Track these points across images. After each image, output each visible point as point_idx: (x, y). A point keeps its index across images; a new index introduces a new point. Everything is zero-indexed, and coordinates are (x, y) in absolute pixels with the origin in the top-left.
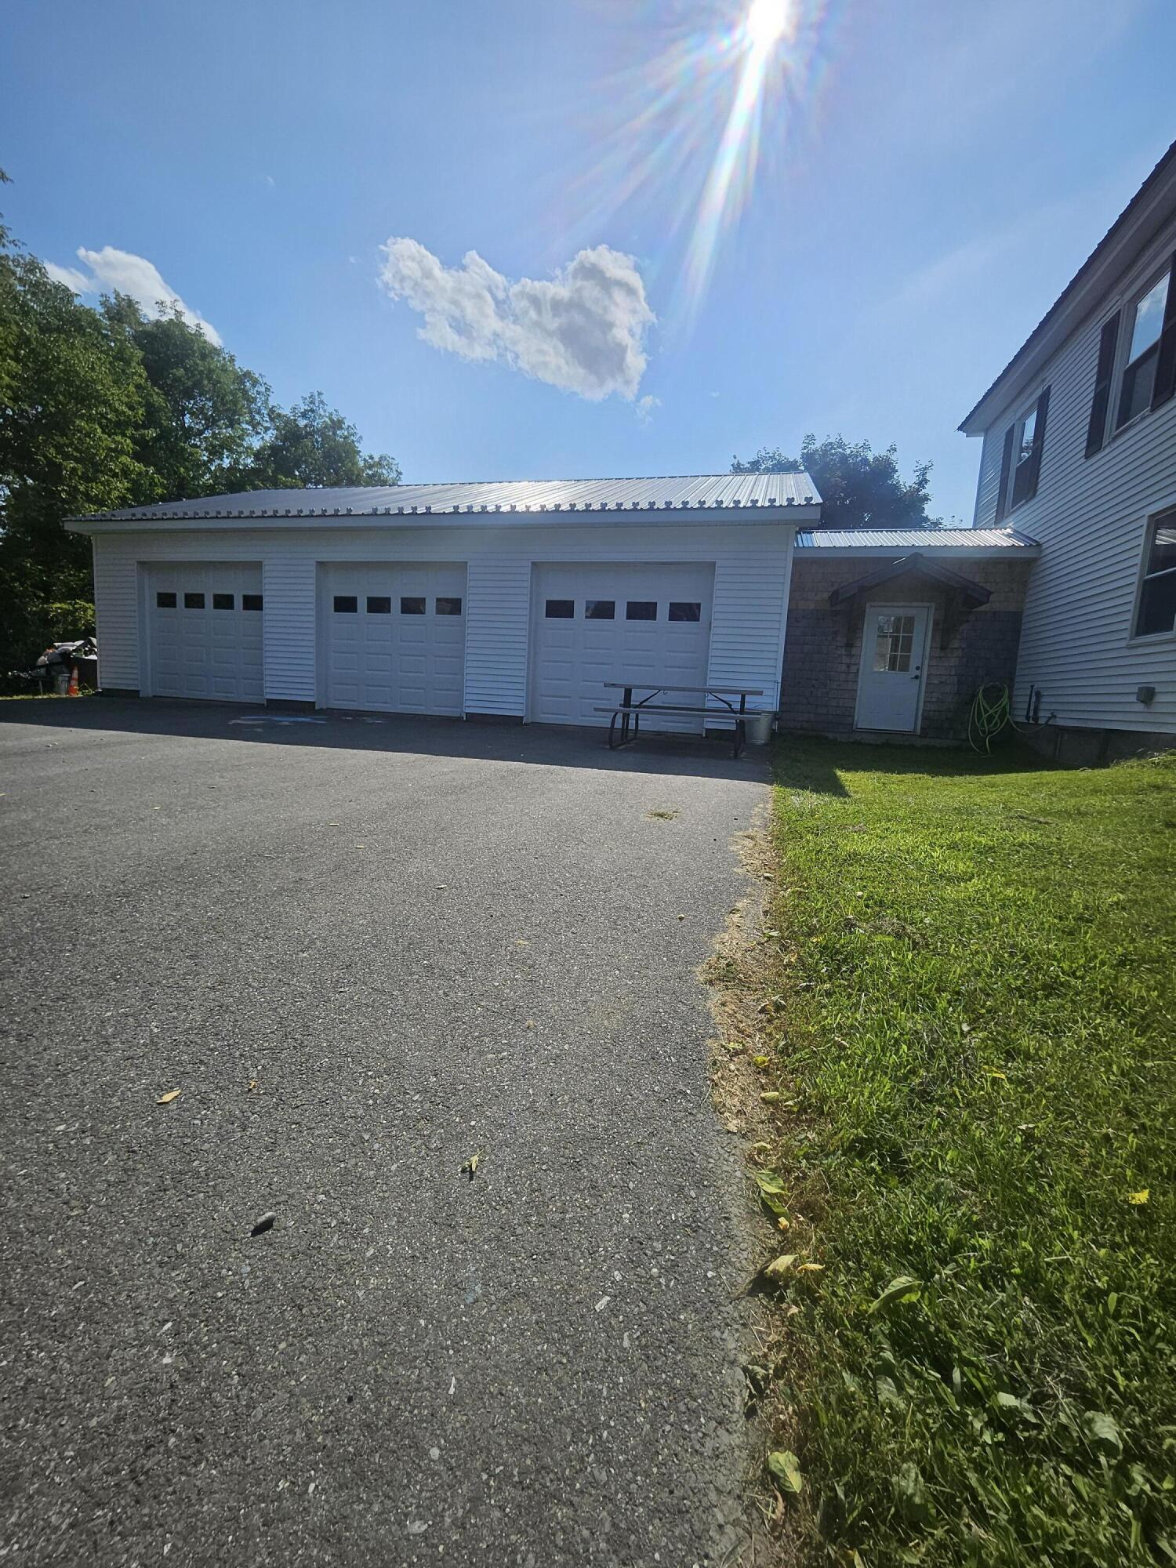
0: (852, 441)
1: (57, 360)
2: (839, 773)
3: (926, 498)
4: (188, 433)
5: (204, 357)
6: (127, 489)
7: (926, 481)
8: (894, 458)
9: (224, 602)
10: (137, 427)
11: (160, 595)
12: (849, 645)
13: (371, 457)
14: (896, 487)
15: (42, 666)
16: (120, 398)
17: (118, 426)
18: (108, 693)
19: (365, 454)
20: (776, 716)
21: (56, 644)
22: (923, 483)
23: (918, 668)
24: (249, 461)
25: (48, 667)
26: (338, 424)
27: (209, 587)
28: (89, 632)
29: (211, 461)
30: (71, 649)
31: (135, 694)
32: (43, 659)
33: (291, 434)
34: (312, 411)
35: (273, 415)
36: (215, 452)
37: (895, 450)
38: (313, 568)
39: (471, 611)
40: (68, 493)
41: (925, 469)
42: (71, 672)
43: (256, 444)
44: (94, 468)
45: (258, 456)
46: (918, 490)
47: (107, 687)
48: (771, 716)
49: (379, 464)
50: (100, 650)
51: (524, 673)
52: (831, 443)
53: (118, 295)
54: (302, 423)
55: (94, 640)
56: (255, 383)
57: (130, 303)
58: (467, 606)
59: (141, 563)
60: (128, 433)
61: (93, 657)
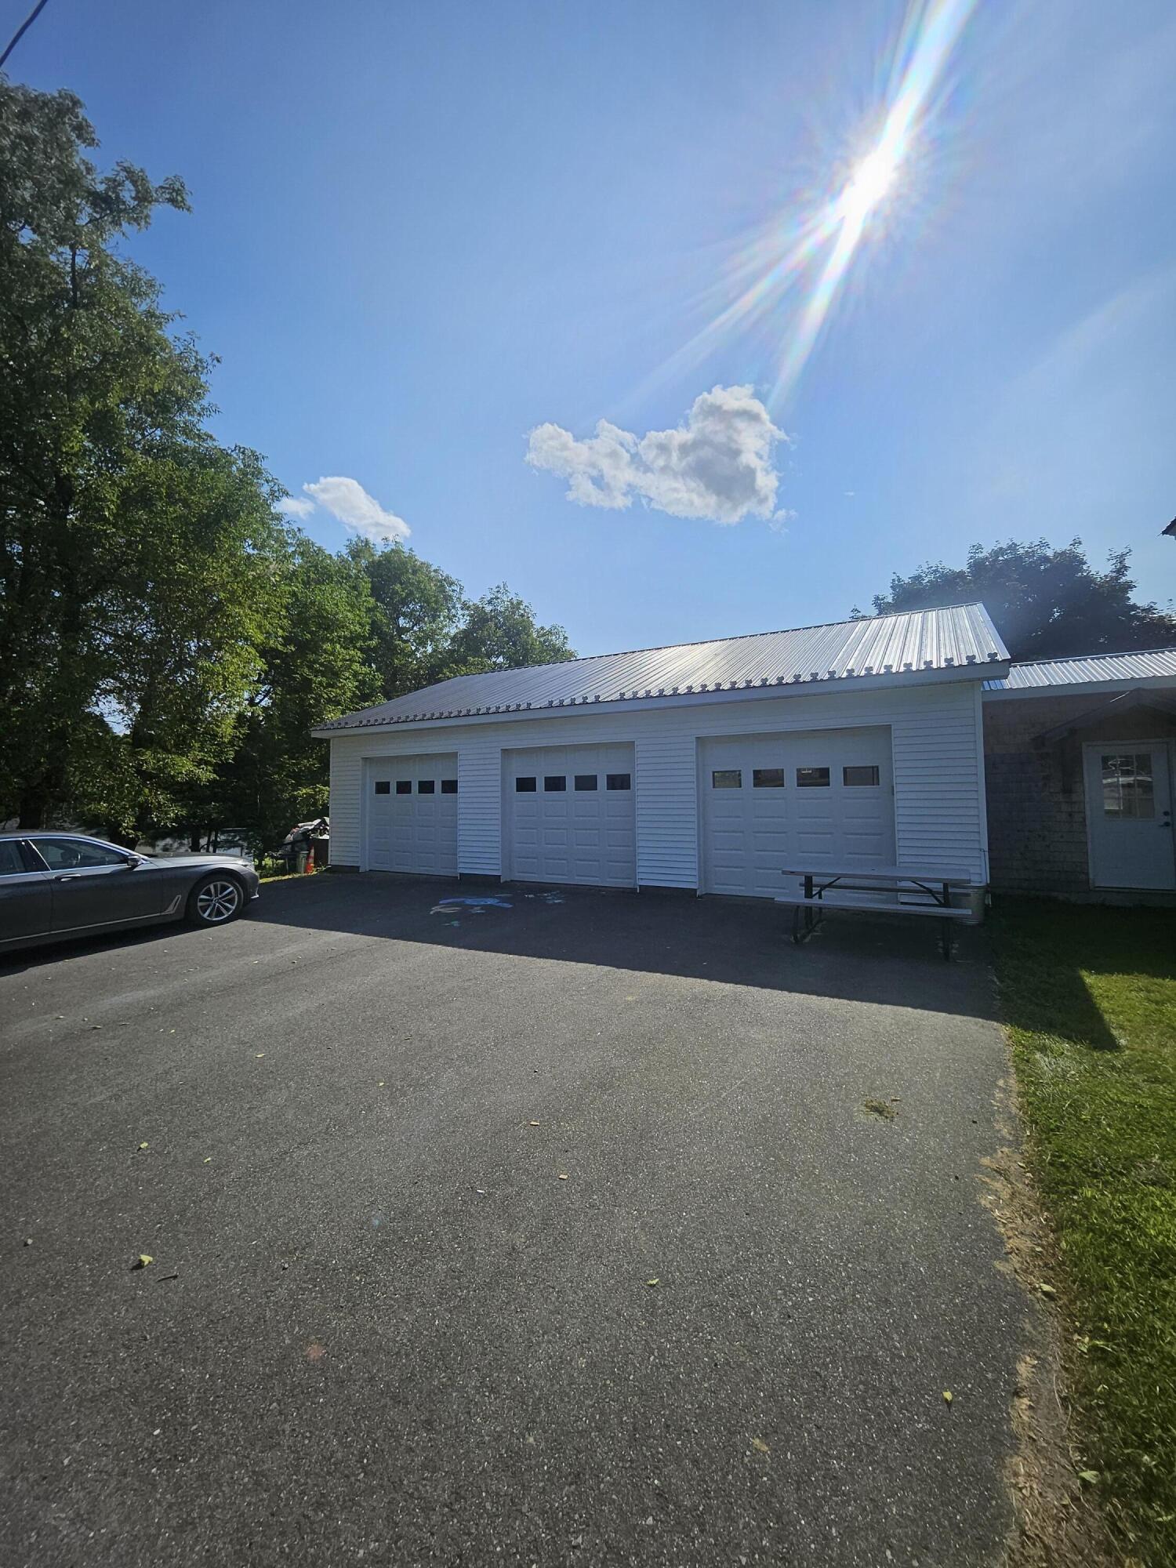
0: (1025, 540)
1: (313, 603)
2: (1089, 979)
3: (1129, 586)
4: (402, 631)
5: (414, 572)
6: (356, 687)
7: (1126, 568)
8: (1079, 550)
9: (426, 787)
10: (365, 639)
11: (378, 784)
12: (1067, 791)
13: (542, 628)
14: (1089, 580)
15: (289, 844)
16: (354, 621)
17: (350, 641)
18: (335, 869)
19: (537, 626)
20: (987, 889)
21: (300, 825)
22: (1121, 570)
23: (1166, 814)
24: (447, 644)
25: (293, 843)
26: (516, 606)
27: (415, 775)
28: (324, 811)
29: (417, 649)
30: (310, 828)
31: (354, 869)
32: (290, 838)
33: (480, 619)
34: (497, 598)
35: (465, 606)
36: (422, 643)
37: (1080, 543)
38: (499, 755)
39: (640, 786)
40: (315, 699)
41: (1123, 555)
42: (309, 850)
43: (453, 632)
44: (332, 673)
45: (454, 639)
46: (1117, 578)
47: (337, 863)
48: (981, 891)
49: (550, 632)
50: (331, 828)
51: (695, 846)
52: (1001, 549)
53: (359, 538)
54: (488, 608)
55: (327, 820)
56: (451, 584)
57: (367, 542)
58: (637, 781)
59: (365, 759)
60: (358, 645)
61: (326, 837)
